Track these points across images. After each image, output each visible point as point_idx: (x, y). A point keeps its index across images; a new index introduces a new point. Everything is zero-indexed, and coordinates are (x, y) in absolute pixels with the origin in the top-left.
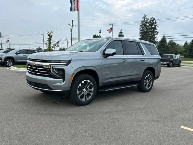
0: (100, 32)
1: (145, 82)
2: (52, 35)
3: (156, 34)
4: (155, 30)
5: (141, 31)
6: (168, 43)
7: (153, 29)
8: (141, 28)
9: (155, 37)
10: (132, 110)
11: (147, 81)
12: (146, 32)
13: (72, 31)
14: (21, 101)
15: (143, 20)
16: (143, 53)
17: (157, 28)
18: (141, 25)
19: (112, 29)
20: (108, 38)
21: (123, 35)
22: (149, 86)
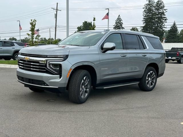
0: (94, 20)
1: (147, 80)
2: (35, 24)
3: (164, 21)
4: (163, 16)
5: (145, 17)
6: (179, 33)
7: (161, 15)
8: (145, 13)
9: (163, 25)
10: (131, 108)
11: (150, 79)
12: (152, 18)
13: (56, 17)
14: (12, 99)
15: (148, 2)
16: (144, 47)
17: (165, 13)
18: (145, 9)
19: (108, 14)
20: (106, 31)
21: (122, 22)
22: (152, 84)
